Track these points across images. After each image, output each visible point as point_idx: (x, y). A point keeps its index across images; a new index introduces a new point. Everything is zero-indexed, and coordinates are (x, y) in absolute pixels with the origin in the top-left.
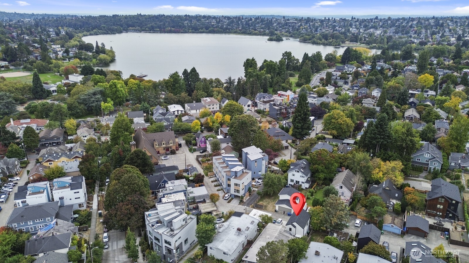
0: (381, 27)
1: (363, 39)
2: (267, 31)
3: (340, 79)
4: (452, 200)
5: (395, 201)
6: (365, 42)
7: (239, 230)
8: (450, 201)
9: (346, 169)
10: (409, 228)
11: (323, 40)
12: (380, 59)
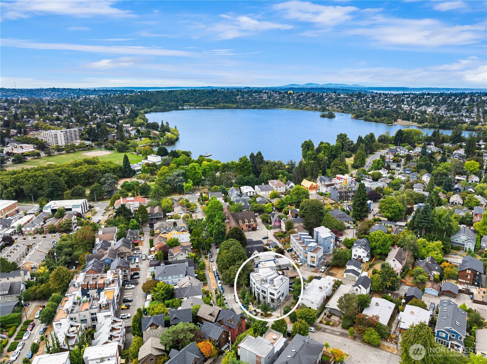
0: (433, 104)
1: (415, 117)
2: (319, 107)
3: (393, 162)
4: (477, 272)
5: (435, 273)
6: (417, 120)
7: (321, 288)
8: (475, 273)
9: (398, 247)
10: (443, 291)
11: (375, 118)
12: (430, 142)
